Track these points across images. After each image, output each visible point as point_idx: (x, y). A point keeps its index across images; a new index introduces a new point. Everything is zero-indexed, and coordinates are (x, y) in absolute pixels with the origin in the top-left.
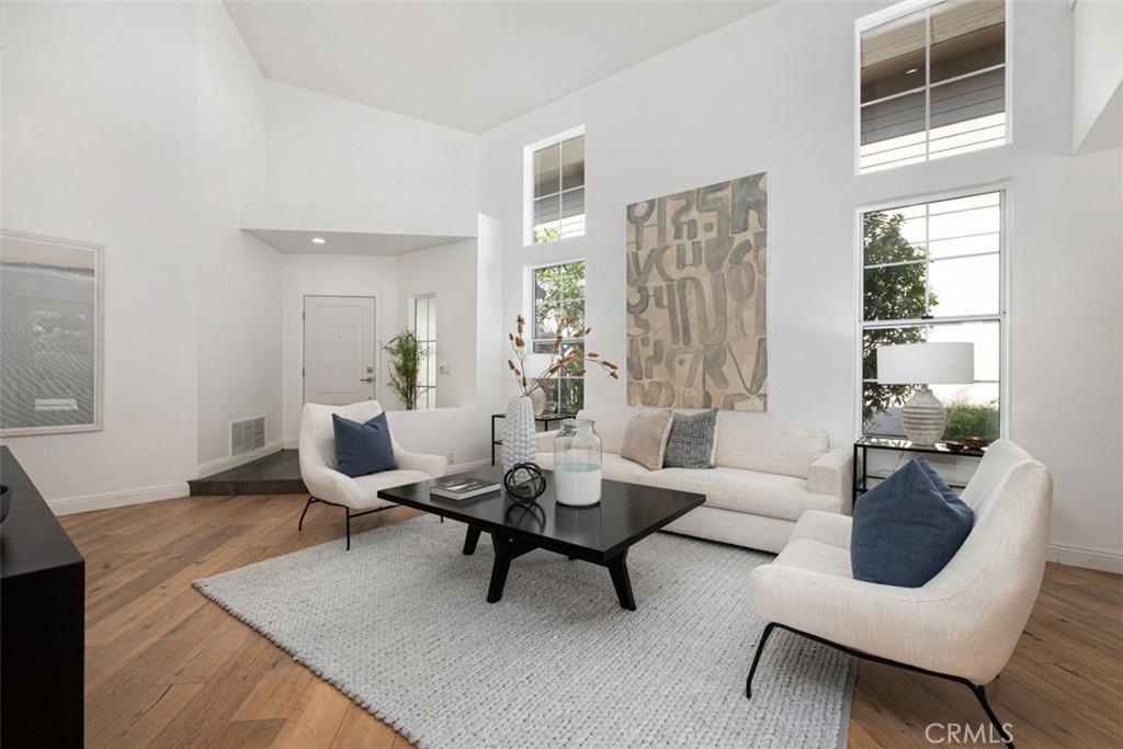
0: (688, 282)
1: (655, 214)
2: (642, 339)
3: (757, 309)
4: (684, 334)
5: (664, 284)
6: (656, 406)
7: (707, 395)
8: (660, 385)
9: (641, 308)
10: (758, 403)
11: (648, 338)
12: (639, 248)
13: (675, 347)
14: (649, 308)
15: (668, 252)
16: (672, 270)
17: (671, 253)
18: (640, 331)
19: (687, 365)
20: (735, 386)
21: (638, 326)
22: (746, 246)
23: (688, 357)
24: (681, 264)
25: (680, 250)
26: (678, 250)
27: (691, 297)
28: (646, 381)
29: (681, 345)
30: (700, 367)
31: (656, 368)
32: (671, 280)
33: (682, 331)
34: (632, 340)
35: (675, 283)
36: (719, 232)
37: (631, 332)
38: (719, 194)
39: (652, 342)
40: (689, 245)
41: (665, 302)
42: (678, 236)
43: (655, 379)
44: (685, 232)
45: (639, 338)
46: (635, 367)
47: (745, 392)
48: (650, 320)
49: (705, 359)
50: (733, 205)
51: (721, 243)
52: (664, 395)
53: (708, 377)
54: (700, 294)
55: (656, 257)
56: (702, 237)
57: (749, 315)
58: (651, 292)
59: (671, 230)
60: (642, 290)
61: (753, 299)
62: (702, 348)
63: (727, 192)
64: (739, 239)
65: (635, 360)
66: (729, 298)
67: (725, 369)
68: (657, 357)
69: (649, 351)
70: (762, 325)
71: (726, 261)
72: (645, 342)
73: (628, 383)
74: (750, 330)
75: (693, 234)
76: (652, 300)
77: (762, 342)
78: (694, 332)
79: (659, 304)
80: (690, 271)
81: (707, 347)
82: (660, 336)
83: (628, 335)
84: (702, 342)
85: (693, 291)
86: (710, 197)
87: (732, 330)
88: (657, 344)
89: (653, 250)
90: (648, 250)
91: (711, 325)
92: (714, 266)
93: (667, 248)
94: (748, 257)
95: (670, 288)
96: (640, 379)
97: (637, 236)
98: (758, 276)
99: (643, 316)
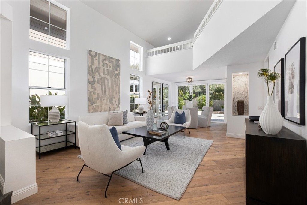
0: (106, 79)
1: (97, 57)
2: (93, 92)
3: (119, 88)
4: (105, 92)
5: (100, 78)
6: (97, 112)
7: (110, 108)
8: (98, 106)
9: (93, 83)
10: (119, 109)
11: (95, 92)
12: (93, 65)
13: (102, 95)
14: (95, 84)
15: (101, 69)
16: (102, 74)
17: (101, 70)
18: (93, 90)
19: (105, 100)
20: (115, 105)
21: (92, 88)
22: (117, 74)
23: (106, 98)
24: (104, 74)
25: (104, 70)
26: (103, 70)
27: (106, 83)
28: (94, 105)
29: (104, 95)
30: (108, 101)
31: (97, 101)
32: (102, 77)
33: (104, 91)
34: (90, 92)
35: (103, 78)
36: (112, 69)
37: (90, 90)
38: (112, 60)
39: (96, 93)
40: (106, 69)
41: (100, 83)
42: (103, 66)
43: (97, 104)
44: (105, 66)
45: (92, 92)
46: (91, 101)
47: (116, 106)
48: (96, 87)
49: (109, 99)
50: (115, 64)
51: (112, 72)
52: (100, 108)
53: (110, 103)
54: (108, 83)
55: (98, 69)
56: (109, 68)
57: (117, 89)
58: (96, 79)
59: (101, 64)
60: (93, 78)
61: (118, 86)
62: (109, 96)
63: (114, 60)
64: (116, 72)
65: (91, 98)
66: (114, 85)
67: (113, 101)
68: (98, 98)
69: (95, 96)
70: (119, 92)
71: (113, 76)
72: (94, 93)
73: (89, 106)
74: (118, 93)
75: (107, 67)
76: (96, 81)
77: (119, 95)
78: (107, 92)
79: (98, 83)
80: (106, 76)
81: (110, 96)
82: (98, 92)
83: (89, 91)
84: (109, 95)
85: (107, 81)
86: (110, 59)
87: (114, 93)
88: (98, 94)
89: (97, 67)
90: (95, 66)
91: (111, 91)
92: (111, 77)
93: (100, 68)
94: (117, 77)
95: (101, 79)
96: (93, 104)
97: (92, 61)
98: (119, 82)
99: (94, 85)
